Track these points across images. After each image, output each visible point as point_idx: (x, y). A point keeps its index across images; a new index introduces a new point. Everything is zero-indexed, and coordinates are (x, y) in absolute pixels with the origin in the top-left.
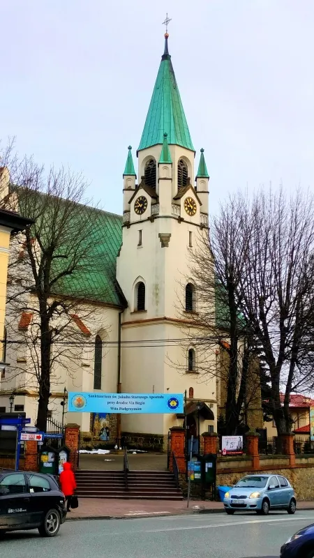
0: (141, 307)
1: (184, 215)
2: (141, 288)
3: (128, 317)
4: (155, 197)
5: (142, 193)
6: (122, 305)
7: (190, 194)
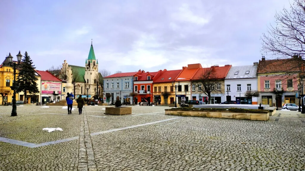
0: (88, 83)
1: (94, 70)
2: (88, 80)
3: (86, 84)
4: (90, 67)
5: (88, 66)
6: (85, 82)
7: (95, 67)
